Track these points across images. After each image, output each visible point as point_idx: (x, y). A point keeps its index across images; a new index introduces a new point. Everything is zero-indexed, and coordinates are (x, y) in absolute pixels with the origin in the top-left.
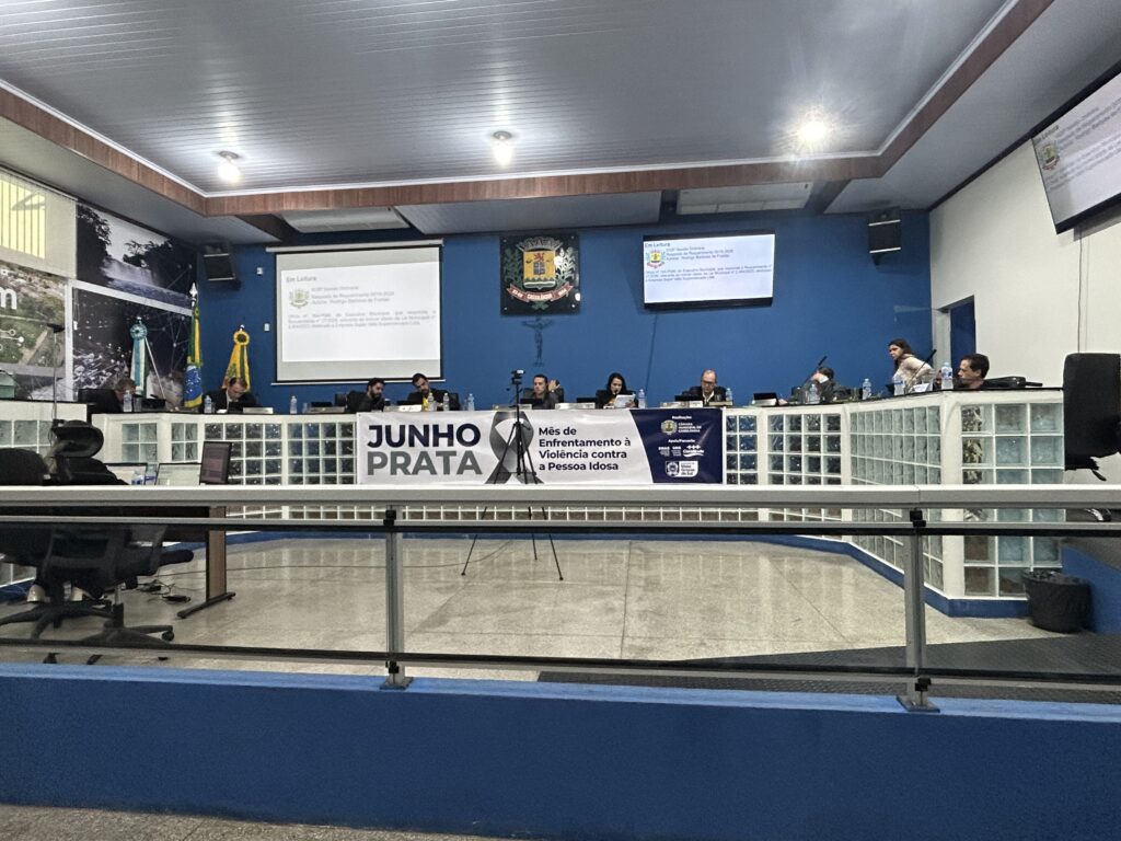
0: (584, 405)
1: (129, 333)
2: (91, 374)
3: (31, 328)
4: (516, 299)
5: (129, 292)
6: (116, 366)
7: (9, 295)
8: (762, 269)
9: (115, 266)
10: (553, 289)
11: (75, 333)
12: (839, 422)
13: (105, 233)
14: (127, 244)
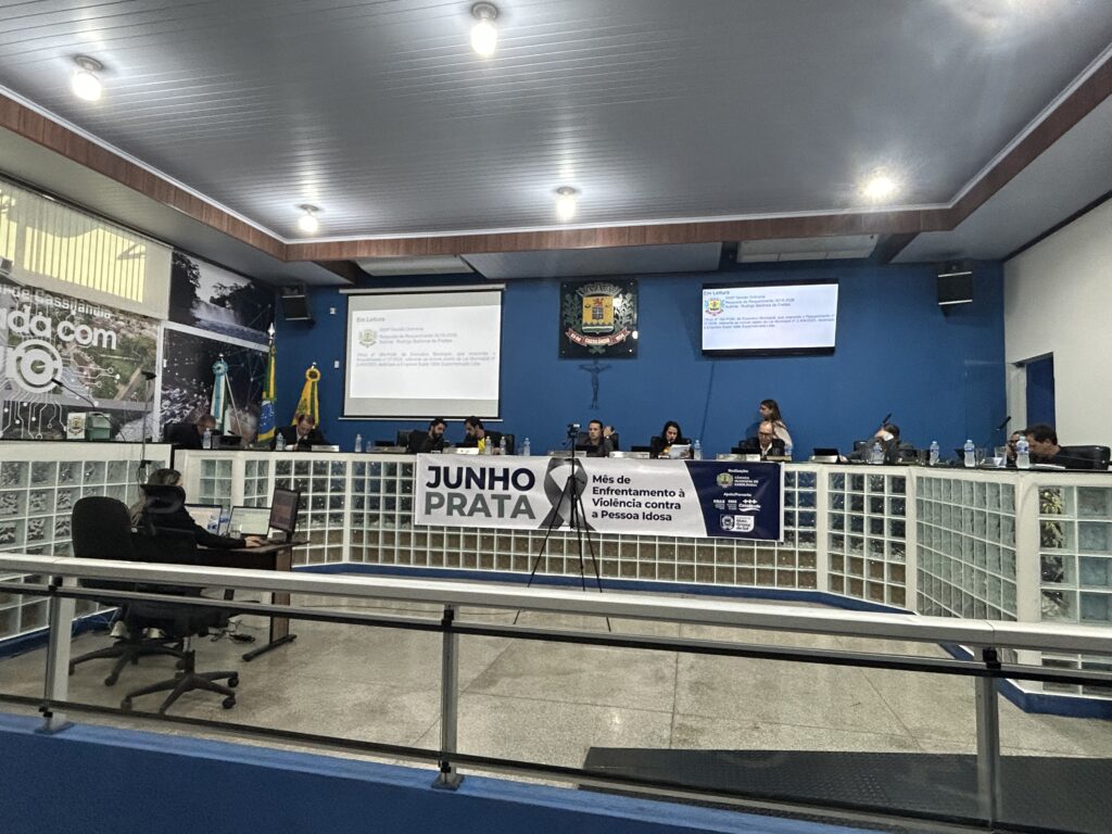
0: (639, 455)
1: (211, 369)
2: (176, 409)
3: (127, 365)
4: (574, 343)
5: (214, 331)
6: (199, 400)
7: (110, 337)
8: (823, 318)
9: (203, 307)
10: (611, 333)
11: (165, 370)
12: (904, 485)
13: (196, 277)
14: (215, 287)
